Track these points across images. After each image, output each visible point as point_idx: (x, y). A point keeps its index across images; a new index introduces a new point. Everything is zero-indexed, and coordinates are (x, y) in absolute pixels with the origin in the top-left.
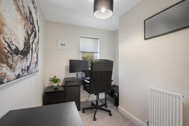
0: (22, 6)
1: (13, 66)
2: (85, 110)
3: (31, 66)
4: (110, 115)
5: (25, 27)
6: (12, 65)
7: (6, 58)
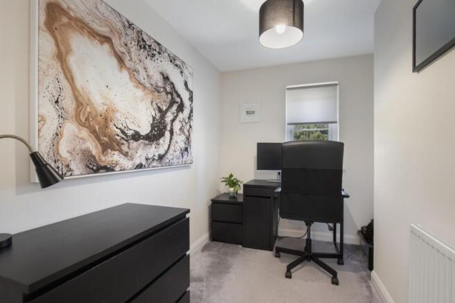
0: (146, 77)
1: (130, 154)
2: (280, 253)
3: (168, 154)
4: (335, 282)
5: (154, 103)
6: (127, 153)
7: (118, 145)
